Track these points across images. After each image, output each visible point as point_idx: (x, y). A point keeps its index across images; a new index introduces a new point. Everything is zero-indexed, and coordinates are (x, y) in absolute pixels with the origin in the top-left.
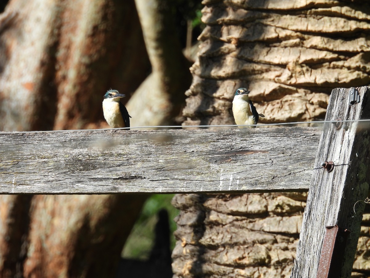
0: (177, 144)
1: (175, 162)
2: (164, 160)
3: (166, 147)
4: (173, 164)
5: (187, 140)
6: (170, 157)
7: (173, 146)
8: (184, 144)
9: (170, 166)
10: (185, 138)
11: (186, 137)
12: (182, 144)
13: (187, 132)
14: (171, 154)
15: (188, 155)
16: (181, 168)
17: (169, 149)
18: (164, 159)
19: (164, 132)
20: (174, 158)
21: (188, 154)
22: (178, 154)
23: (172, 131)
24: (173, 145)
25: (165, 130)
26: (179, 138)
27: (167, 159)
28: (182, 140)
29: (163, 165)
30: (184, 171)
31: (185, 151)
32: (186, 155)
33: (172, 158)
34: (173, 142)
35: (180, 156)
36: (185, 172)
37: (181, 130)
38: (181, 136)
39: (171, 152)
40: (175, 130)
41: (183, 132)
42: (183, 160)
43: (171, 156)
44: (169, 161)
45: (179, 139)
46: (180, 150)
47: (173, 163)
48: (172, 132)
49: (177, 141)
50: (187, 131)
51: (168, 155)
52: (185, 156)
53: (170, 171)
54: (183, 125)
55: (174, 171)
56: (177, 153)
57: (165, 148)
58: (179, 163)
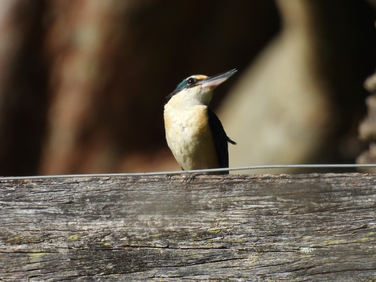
0: (345, 210)
1: (339, 254)
2: (313, 247)
3: (319, 217)
4: (336, 258)
5: (370, 200)
6: (327, 241)
7: (334, 213)
8: (361, 208)
9: (328, 262)
10: (363, 194)
11: (367, 192)
12: (358, 209)
13: (370, 180)
14: (330, 234)
15: (371, 236)
16: (356, 267)
17: (324, 220)
18: (312, 245)
19: (313, 180)
20: (337, 242)
21: (372, 233)
22: (346, 232)
23: (333, 177)
24: (336, 211)
25: (316, 175)
26: (349, 194)
27: (320, 245)
28: (357, 199)
29: (311, 259)
30: (362, 275)
31: (365, 227)
32: (366, 237)
33: (332, 242)
34: (335, 204)
35: (353, 237)
36: (363, 277)
37: (355, 174)
38: (355, 189)
39: (329, 228)
40: (339, 175)
41: (358, 178)
42: (360, 249)
43: (330, 237)
44: (326, 251)
45: (349, 196)
46: (352, 224)
47: (334, 255)
48: (331, 180)
49: (345, 201)
50: (370, 178)
51: (323, 235)
52: (364, 239)
53: (327, 275)
54: (361, 163)
55: (337, 275)
56: (343, 231)
57: (316, 218)
58: (349, 255)
